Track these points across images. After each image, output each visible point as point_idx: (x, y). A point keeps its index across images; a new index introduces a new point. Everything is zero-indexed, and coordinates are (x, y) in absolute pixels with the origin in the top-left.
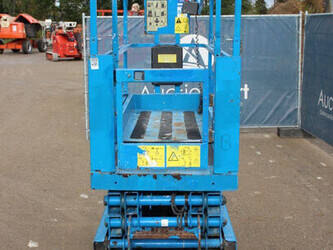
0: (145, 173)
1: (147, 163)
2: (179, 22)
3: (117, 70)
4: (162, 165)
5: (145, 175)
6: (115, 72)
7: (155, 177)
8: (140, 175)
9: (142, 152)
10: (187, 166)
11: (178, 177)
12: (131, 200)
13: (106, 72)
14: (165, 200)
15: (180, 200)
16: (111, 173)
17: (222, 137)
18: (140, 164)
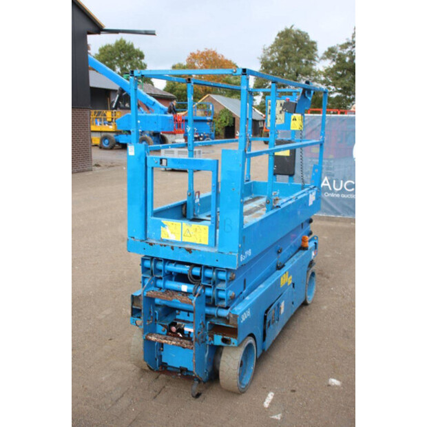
0: (165, 244)
1: (168, 236)
2: (295, 119)
3: (147, 156)
4: (179, 239)
5: (165, 246)
6: (146, 158)
7: (172, 248)
8: (161, 245)
9: (164, 226)
10: (198, 242)
11: (189, 251)
12: (160, 266)
13: (139, 158)
14: (185, 269)
15: (196, 271)
16: (142, 241)
17: (225, 221)
18: (163, 236)
